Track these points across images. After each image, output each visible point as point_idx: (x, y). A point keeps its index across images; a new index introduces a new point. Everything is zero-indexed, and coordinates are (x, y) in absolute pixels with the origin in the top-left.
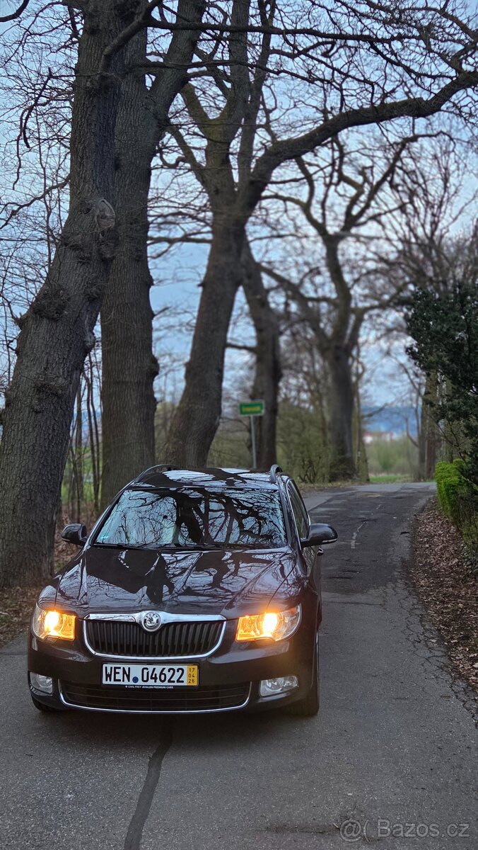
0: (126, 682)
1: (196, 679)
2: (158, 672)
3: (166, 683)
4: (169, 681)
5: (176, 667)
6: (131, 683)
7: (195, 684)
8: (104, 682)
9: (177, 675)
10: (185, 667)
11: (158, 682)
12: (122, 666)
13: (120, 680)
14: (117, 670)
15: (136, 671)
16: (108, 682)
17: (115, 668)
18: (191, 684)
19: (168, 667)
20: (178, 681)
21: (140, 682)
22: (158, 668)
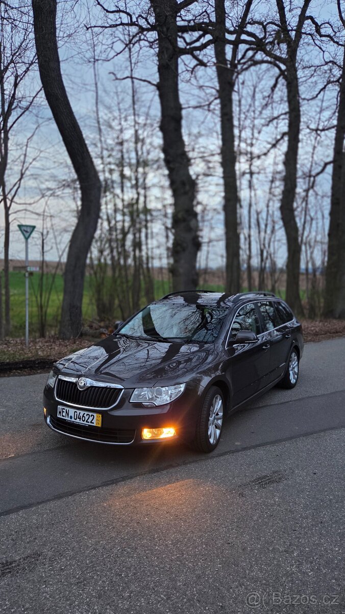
0: (67, 418)
1: (100, 422)
2: (81, 415)
3: (85, 422)
4: (87, 422)
5: (90, 414)
6: (69, 419)
7: (100, 426)
8: (58, 416)
9: (91, 418)
10: (95, 415)
11: (81, 422)
12: (66, 408)
13: (64, 416)
14: (64, 410)
15: (72, 412)
16: (59, 416)
17: (63, 409)
18: (98, 425)
19: (86, 413)
20: (91, 422)
21: (73, 420)
22: (82, 413)
